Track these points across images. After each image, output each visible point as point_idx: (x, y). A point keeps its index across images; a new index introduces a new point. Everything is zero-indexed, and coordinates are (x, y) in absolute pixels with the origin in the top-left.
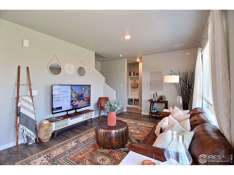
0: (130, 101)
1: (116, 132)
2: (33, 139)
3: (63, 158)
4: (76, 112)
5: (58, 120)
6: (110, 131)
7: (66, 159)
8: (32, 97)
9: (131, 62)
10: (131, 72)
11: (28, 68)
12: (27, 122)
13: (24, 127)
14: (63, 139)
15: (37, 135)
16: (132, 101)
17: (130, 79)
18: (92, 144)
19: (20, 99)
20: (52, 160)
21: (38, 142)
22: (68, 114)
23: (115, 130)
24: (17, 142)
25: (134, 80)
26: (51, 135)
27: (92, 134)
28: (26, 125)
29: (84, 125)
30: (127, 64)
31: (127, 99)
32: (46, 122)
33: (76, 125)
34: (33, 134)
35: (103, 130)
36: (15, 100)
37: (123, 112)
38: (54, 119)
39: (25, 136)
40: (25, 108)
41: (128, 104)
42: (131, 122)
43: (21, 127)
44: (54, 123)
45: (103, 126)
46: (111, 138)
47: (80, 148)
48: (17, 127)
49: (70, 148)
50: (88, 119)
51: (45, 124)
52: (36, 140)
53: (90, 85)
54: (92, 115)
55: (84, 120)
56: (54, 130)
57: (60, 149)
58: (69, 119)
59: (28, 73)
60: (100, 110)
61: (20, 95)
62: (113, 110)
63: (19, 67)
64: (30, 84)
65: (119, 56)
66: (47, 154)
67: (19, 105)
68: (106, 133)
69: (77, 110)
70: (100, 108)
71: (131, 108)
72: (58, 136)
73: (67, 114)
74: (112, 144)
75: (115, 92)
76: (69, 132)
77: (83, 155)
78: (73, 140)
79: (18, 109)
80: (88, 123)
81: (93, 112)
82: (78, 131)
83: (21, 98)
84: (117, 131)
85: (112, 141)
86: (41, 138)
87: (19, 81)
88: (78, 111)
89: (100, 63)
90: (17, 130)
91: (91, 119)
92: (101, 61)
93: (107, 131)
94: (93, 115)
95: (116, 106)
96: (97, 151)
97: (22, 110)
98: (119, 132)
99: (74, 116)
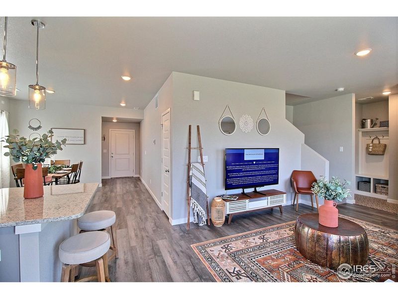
0: (363, 183)
1: (340, 239)
2: (204, 219)
3: (246, 256)
4: (255, 191)
5: (232, 199)
6: (326, 234)
7: (252, 259)
8: (203, 164)
9: (365, 99)
10: (365, 120)
11: (198, 127)
12: (199, 196)
13: (196, 202)
14: (240, 228)
15: (208, 216)
16: (370, 182)
17: (363, 136)
18: (288, 248)
19: (191, 167)
20: (232, 255)
21: (209, 224)
22: (245, 192)
23: (338, 236)
24: (189, 219)
25: (372, 138)
26: (224, 219)
27: (287, 233)
28: (197, 200)
29: (268, 214)
30: (356, 103)
31: (355, 178)
32: (219, 200)
33: (257, 212)
34: (204, 212)
35: (310, 230)
36: (186, 167)
37: (346, 204)
38: (228, 198)
39: (196, 214)
40: (196, 178)
41: (358, 189)
42: (371, 228)
43: (193, 201)
44: (228, 203)
45: (311, 223)
46: (327, 249)
47: (269, 249)
48: (188, 200)
49: (253, 245)
50: (275, 205)
51: (219, 202)
52: (207, 220)
53: (279, 149)
54: (282, 201)
55: (270, 206)
56: (228, 213)
57: (239, 242)
58: (247, 200)
59: (199, 134)
60: (296, 193)
61: (191, 161)
62: (332, 197)
63: (190, 126)
64: (200, 148)
65: (336, 90)
66: (224, 244)
67: (191, 174)
68: (319, 236)
69: (257, 188)
70: (296, 190)
71: (366, 197)
72: (232, 223)
73: (243, 193)
74: (331, 259)
75: (327, 162)
76: (246, 221)
77: (277, 263)
78: (256, 234)
79: (189, 178)
80: (274, 213)
81: (284, 195)
82: (261, 222)
83: (193, 165)
84: (342, 238)
85: (331, 254)
86: (213, 220)
87: (190, 143)
88: (259, 189)
89: (292, 107)
90: (189, 204)
91: (280, 207)
92: (294, 105)
93: (320, 233)
94: (285, 201)
95: (339, 190)
96: (300, 263)
97: (194, 181)
98: (346, 241)
99: (253, 198)
